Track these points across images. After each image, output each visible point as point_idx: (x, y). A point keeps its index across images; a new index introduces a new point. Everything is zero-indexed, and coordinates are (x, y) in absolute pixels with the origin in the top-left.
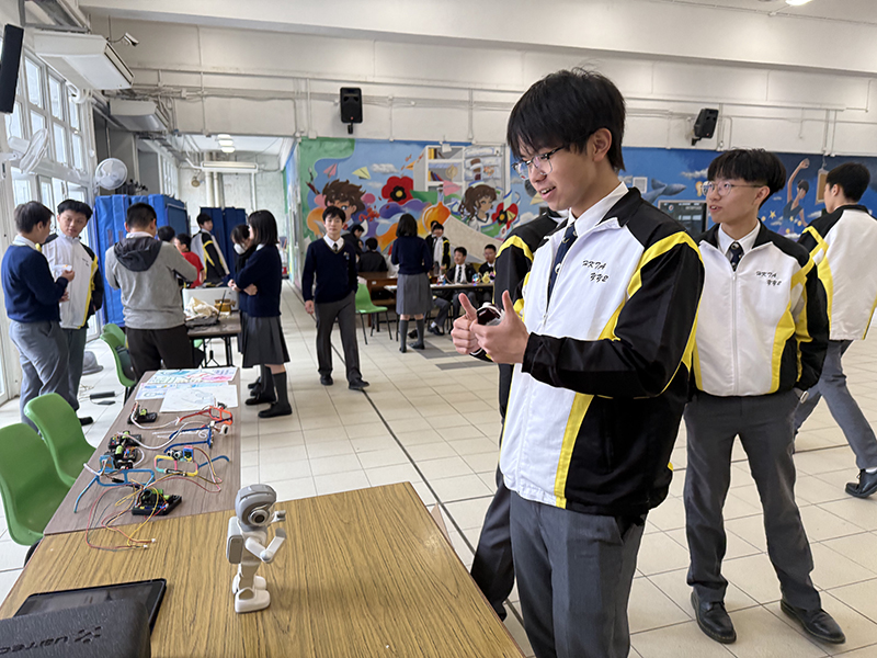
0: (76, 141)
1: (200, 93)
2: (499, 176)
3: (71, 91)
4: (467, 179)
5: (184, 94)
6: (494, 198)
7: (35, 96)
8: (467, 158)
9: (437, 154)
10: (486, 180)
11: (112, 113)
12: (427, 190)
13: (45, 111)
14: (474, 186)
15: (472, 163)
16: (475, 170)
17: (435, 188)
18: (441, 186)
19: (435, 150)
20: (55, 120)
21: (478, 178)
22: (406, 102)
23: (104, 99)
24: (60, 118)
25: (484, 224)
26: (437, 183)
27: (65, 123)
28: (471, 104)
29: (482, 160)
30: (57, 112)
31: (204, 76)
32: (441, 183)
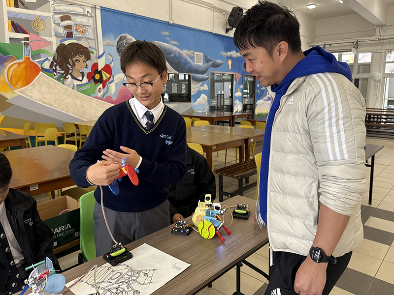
2: (92, 37)
4: (57, 35)
6: (88, 58)
8: (56, 13)
10: (78, 39)
12: (8, 41)
14: (66, 43)
15: (63, 19)
16: (67, 27)
17: (18, 40)
18: (27, 39)
21: (70, 35)
25: (79, 83)
26: (21, 36)
29: (72, 17)
32: (27, 36)
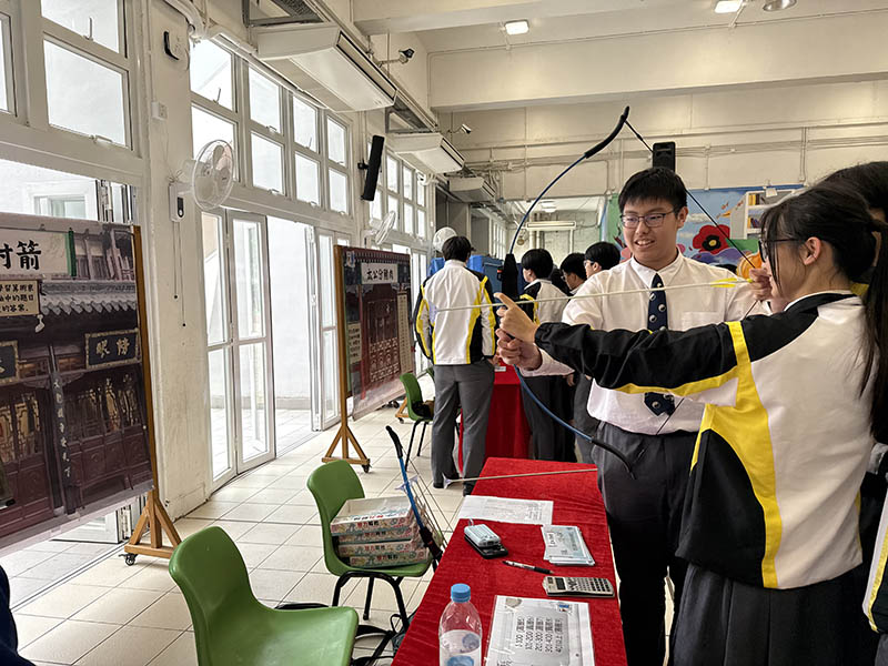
0: (421, 215)
1: (523, 164)
3: (420, 176)
5: (510, 166)
7: (392, 183)
9: (759, 199)
11: (451, 190)
12: (745, 238)
13: (399, 195)
17: (756, 235)
19: (758, 195)
20: (406, 200)
22: (726, 150)
23: (445, 179)
24: (410, 198)
27: (413, 203)
28: (803, 144)
30: (408, 194)
31: (528, 149)
